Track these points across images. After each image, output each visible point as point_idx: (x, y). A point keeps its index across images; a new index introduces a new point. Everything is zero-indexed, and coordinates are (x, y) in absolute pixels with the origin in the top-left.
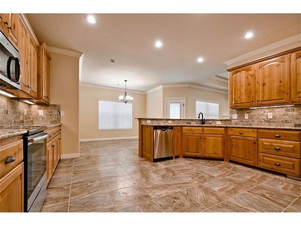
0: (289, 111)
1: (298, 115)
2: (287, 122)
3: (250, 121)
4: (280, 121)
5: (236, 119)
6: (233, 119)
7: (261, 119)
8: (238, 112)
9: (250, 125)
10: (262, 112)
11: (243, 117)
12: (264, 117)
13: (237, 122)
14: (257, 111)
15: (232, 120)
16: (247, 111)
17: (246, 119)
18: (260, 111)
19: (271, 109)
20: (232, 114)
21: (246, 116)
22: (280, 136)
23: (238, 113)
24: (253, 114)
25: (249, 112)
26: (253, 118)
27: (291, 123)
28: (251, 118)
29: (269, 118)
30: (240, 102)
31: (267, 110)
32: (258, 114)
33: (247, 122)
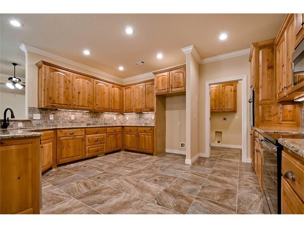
0: (84, 115)
1: (89, 118)
2: (83, 122)
3: (55, 121)
4: (79, 121)
5: (39, 120)
6: (34, 120)
7: (66, 120)
8: (42, 111)
9: (55, 126)
10: (67, 114)
11: (48, 118)
12: (68, 119)
13: (40, 123)
14: (62, 113)
15: (32, 121)
16: (52, 112)
17: (51, 120)
18: (65, 113)
19: (74, 112)
20: (33, 113)
21: (52, 117)
22: (97, 132)
23: (41, 113)
24: (58, 115)
25: (54, 113)
26: (58, 119)
27: (85, 123)
28: (56, 118)
29: (72, 119)
30: (58, 103)
31: (70, 113)
32: (63, 116)
33: (52, 123)
